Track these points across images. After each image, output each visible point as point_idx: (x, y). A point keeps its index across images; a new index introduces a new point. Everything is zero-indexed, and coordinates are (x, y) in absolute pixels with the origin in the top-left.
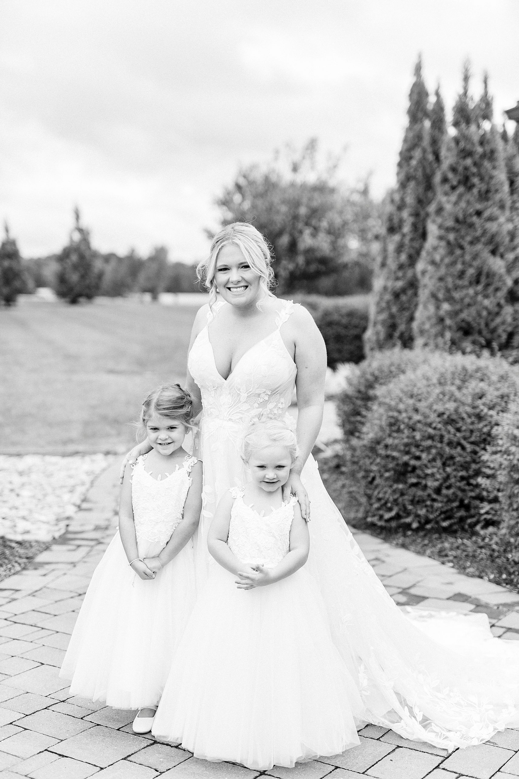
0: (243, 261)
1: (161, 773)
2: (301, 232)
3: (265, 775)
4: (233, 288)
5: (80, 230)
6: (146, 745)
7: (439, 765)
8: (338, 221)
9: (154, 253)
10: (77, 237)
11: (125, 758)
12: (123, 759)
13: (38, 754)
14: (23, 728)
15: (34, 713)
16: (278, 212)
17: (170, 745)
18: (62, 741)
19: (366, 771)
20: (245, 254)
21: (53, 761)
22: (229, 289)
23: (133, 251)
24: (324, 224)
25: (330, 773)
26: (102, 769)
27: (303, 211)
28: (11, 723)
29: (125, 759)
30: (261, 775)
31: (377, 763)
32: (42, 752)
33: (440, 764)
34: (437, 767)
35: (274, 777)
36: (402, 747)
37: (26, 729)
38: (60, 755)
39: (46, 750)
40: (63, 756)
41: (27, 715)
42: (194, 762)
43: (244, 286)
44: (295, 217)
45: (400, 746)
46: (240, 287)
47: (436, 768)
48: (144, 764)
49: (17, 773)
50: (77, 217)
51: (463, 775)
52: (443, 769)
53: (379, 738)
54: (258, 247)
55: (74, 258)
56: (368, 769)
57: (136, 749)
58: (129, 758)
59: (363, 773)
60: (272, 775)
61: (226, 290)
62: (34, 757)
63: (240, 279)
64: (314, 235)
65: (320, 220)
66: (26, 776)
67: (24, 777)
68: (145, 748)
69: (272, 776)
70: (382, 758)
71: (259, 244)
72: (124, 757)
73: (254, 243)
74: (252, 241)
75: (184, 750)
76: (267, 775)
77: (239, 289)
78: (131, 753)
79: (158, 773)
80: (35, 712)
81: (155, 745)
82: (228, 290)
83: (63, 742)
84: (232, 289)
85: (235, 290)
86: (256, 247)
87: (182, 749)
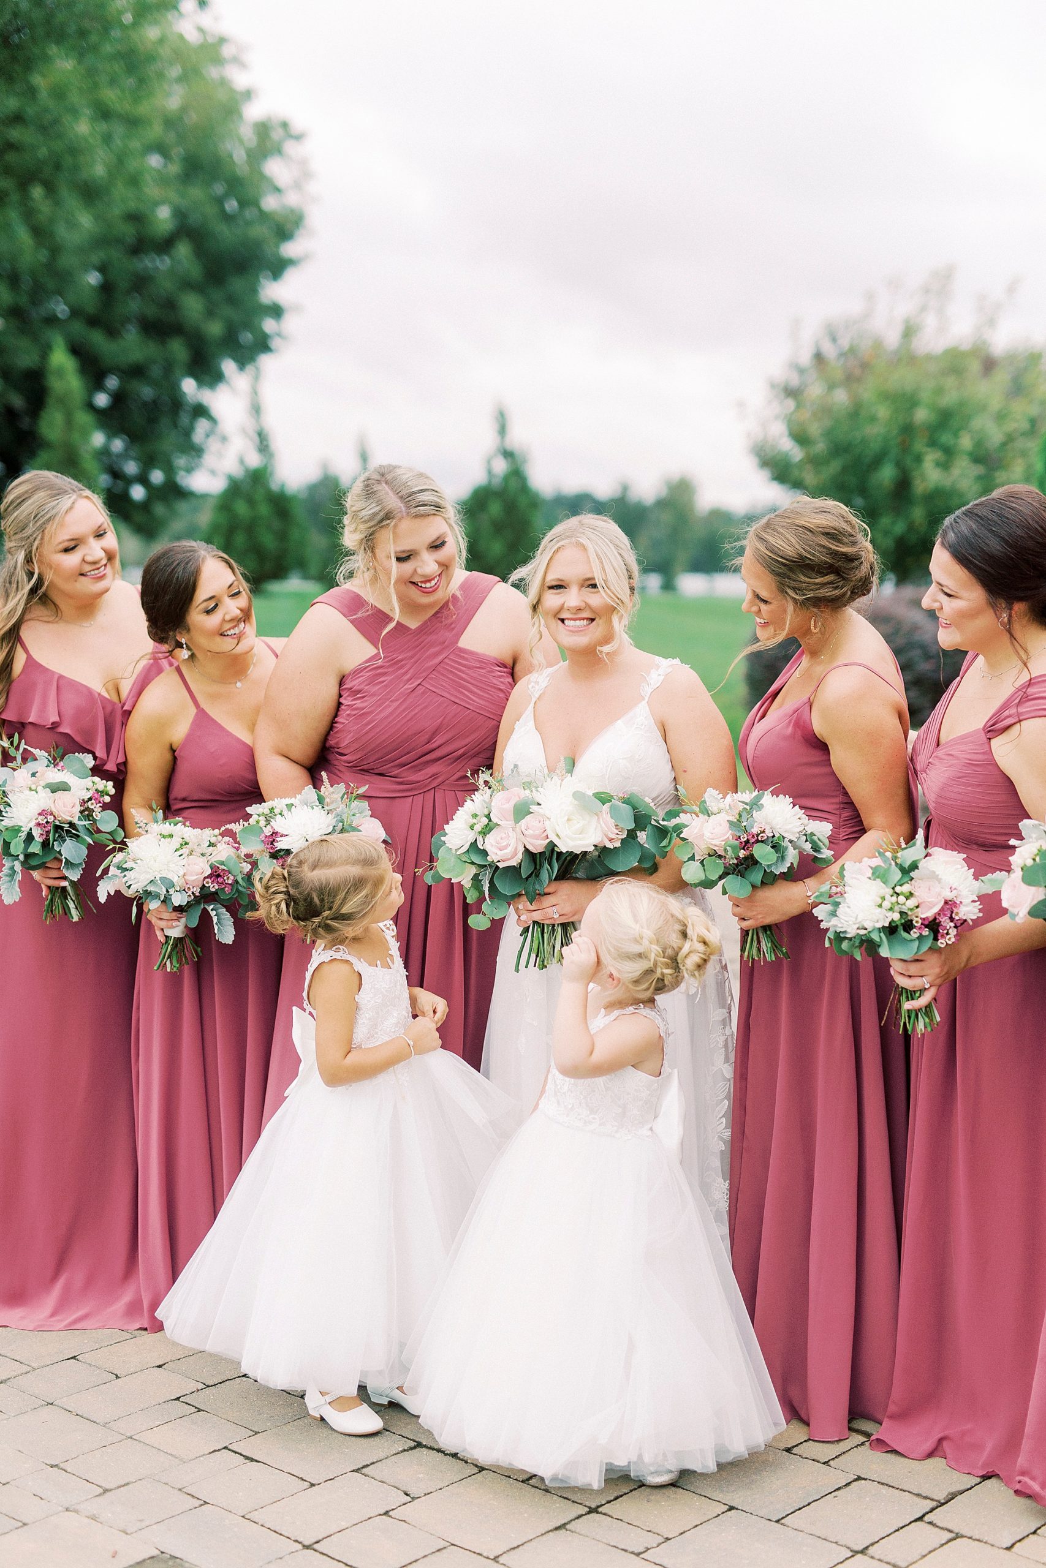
0: (589, 576)
1: (413, 1499)
2: (919, 459)
3: (598, 1513)
4: (568, 619)
5: (508, 454)
6: (400, 1449)
7: (924, 1515)
8: (995, 435)
9: (664, 492)
10: (501, 466)
11: (359, 1469)
12: (353, 1471)
13: (210, 1453)
14: (196, 1408)
15: (220, 1383)
16: (873, 419)
17: (443, 1452)
18: (257, 1433)
19: (783, 1518)
20: (593, 565)
21: (232, 1466)
22: (563, 620)
23: (625, 488)
24: (966, 442)
25: (716, 1517)
26: (312, 1485)
27: (922, 415)
28: (178, 1399)
29: (357, 1471)
30: (589, 1513)
31: (809, 1504)
32: (219, 1450)
33: (927, 1513)
34: (920, 1519)
35: (612, 1517)
36: (865, 1479)
37: (199, 1410)
38: (247, 1458)
39: (225, 1448)
40: (252, 1460)
41: (208, 1386)
42: (476, 1483)
43: (587, 619)
44: (908, 430)
45: (863, 1476)
46: (580, 619)
47: (916, 1520)
48: (387, 1481)
49: (167, 1484)
50: (502, 430)
51: (962, 1536)
52: (930, 1523)
53: (829, 1461)
54: (617, 555)
55: (495, 509)
56: (788, 1515)
57: (382, 1455)
58: (364, 1471)
59: (777, 1521)
60: (610, 1514)
61: (557, 622)
62: (202, 1458)
63: (583, 605)
64: (945, 465)
65: (956, 435)
66: (180, 1490)
67: (176, 1491)
68: (398, 1453)
69: (609, 1516)
70: (822, 1497)
71: (621, 552)
72: (355, 1468)
73: (613, 548)
74: (610, 545)
75: (466, 1462)
76: (601, 1513)
77: (578, 622)
78: (371, 1461)
79: (409, 1499)
80: (223, 1382)
81: (418, 1449)
82: (560, 622)
83: (259, 1435)
84: (566, 622)
85: (572, 623)
86: (615, 556)
87: (462, 1460)
